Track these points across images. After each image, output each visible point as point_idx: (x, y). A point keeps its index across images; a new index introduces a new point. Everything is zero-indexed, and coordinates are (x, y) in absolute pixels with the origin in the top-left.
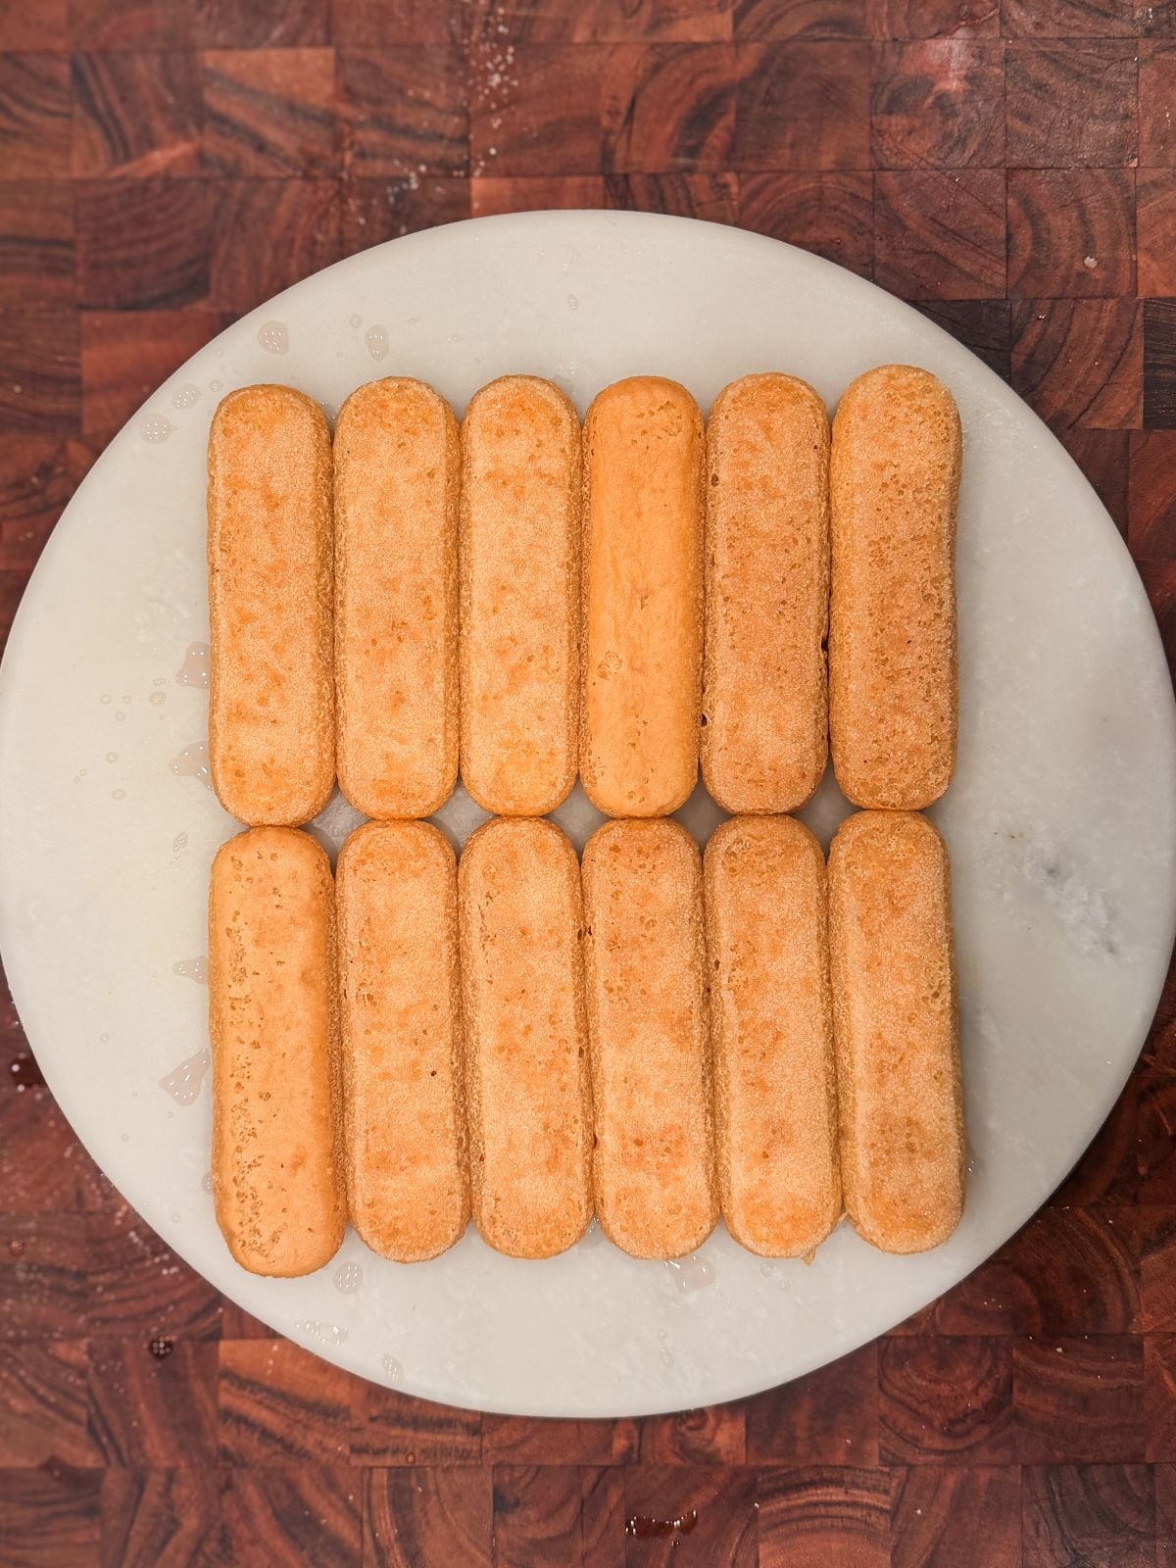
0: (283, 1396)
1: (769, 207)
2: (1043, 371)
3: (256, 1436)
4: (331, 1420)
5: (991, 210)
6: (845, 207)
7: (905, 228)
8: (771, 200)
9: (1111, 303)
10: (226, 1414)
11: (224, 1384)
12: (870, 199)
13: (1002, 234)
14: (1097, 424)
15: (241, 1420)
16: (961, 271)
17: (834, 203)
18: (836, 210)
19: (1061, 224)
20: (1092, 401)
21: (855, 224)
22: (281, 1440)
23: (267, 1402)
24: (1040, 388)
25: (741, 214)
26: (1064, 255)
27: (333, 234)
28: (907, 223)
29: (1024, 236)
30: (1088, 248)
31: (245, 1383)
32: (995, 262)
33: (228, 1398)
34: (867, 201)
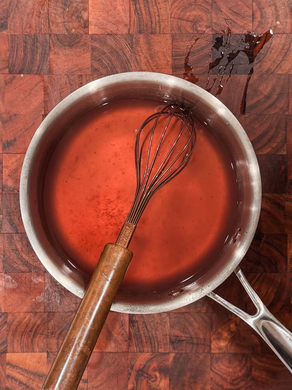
0: (26, 371)
1: (180, 4)
2: (263, 56)
3: (18, 383)
4: (41, 378)
5: (248, 7)
6: (203, 5)
7: (221, 12)
8: (180, 2)
9: (285, 35)
10: (8, 376)
11: (8, 367)
12: (211, 2)
13: (251, 14)
14: (280, 72)
15: (13, 378)
16: (239, 25)
17: (200, 4)
18: (200, 5)
19: (269, 11)
20: (278, 65)
21: (206, 10)
22: (25, 384)
23: (21, 372)
24: (262, 61)
25: (171, 6)
26: (270, 20)
27: (46, 11)
28: (222, 10)
29: (258, 15)
30: (277, 19)
31: (14, 366)
32: (249, 22)
33: (9, 371)
34: (210, 3)
